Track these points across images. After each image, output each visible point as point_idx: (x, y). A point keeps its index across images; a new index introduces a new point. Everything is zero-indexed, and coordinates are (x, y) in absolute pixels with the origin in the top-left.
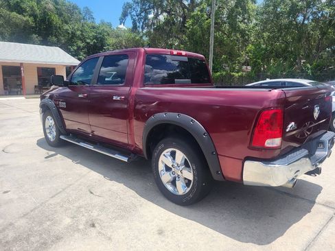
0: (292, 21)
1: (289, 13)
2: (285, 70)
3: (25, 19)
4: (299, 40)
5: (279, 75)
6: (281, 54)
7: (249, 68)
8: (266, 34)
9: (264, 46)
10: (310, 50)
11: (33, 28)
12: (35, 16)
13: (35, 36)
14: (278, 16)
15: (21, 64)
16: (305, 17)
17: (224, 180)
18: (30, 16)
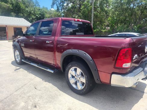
0: (128, 7)
1: (127, 3)
2: (125, 29)
3: (8, 5)
4: (131, 15)
5: (122, 31)
6: (123, 22)
7: (109, 28)
8: (117, 13)
9: (115, 18)
10: (136, 20)
11: (12, 10)
12: (13, 4)
13: (12, 13)
14: (122, 4)
15: (6, 26)
16: (134, 5)
17: (101, 83)
18: (10, 4)
